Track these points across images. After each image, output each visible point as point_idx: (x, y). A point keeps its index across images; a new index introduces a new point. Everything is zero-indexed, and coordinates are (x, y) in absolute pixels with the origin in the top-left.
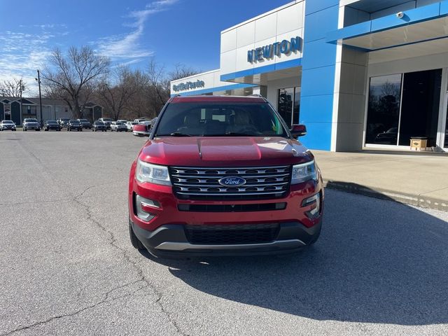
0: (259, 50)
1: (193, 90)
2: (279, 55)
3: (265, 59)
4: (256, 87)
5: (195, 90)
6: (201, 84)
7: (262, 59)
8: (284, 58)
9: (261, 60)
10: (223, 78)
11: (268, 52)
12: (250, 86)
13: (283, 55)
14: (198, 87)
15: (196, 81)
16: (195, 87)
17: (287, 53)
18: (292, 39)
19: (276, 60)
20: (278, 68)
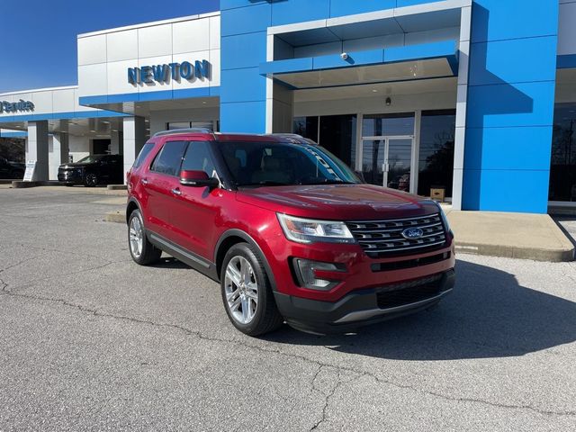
0: (146, 69)
1: (11, 114)
2: (177, 79)
3: (156, 82)
4: (129, 116)
5: (16, 114)
6: (30, 106)
7: (152, 82)
8: (184, 84)
9: (150, 83)
10: (83, 101)
11: (162, 74)
12: (120, 115)
13: (183, 80)
14: (21, 110)
15: (18, 101)
16: (15, 110)
17: (190, 78)
18: (197, 62)
19: (173, 85)
20: (177, 97)
